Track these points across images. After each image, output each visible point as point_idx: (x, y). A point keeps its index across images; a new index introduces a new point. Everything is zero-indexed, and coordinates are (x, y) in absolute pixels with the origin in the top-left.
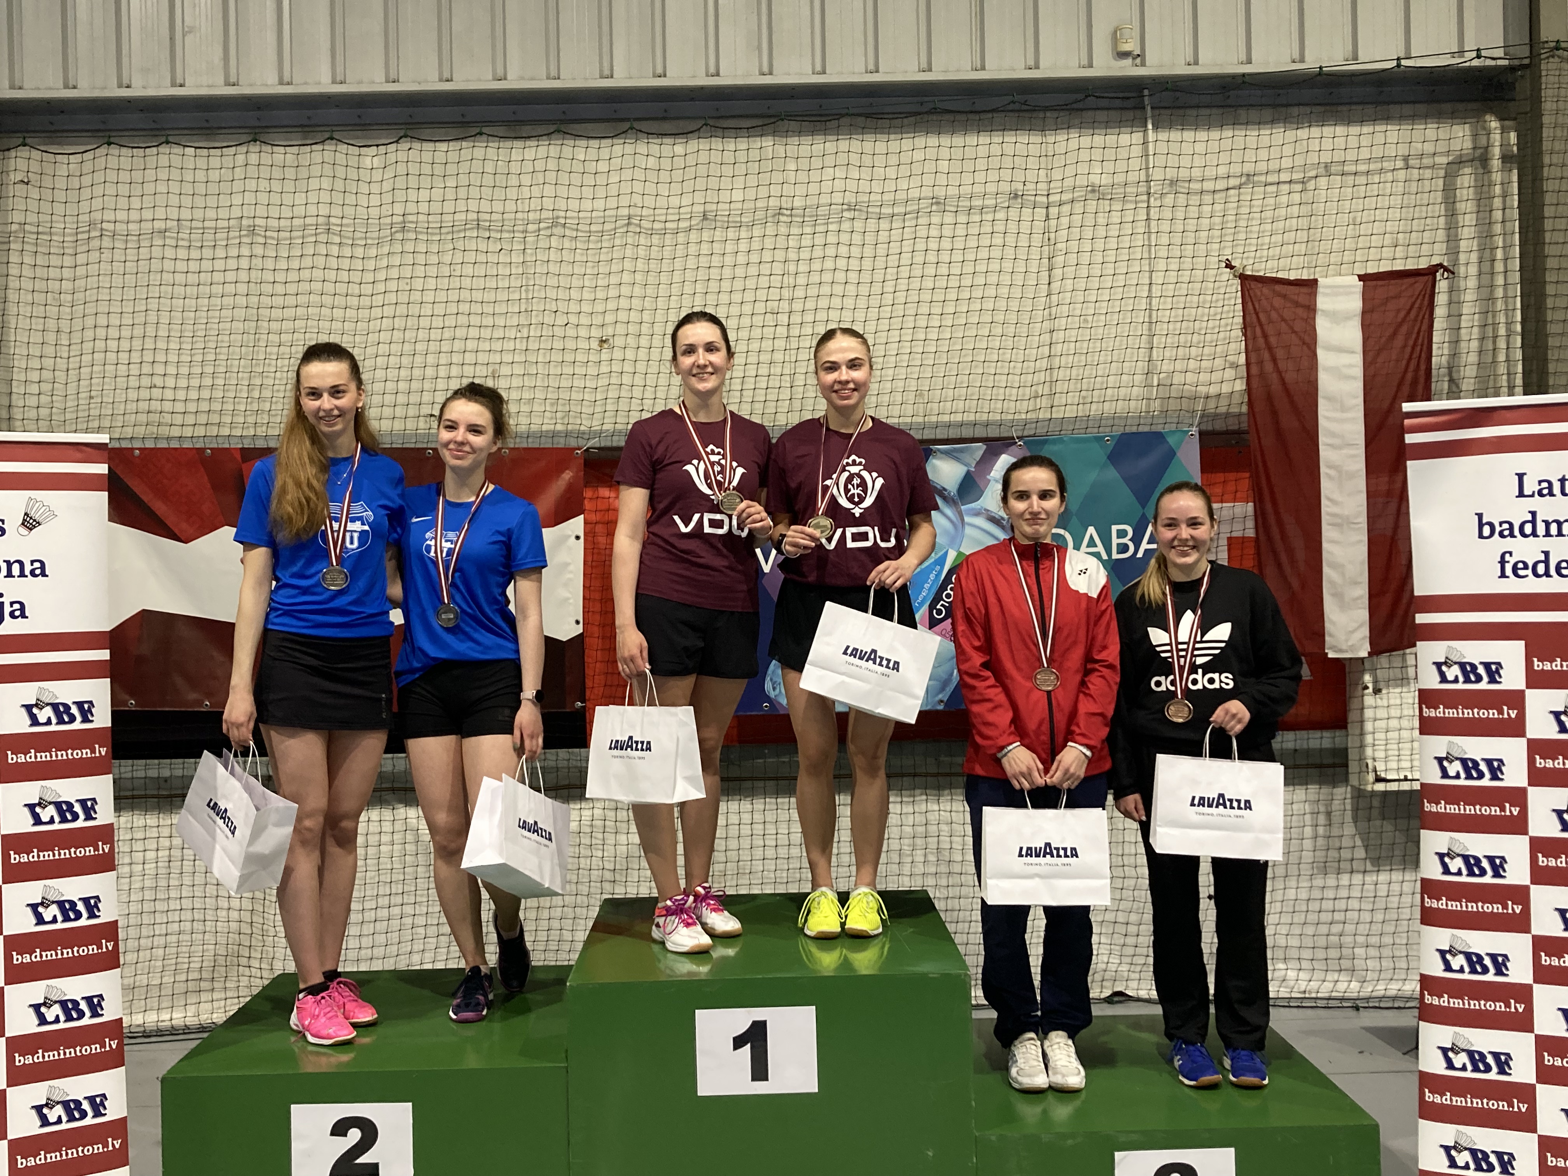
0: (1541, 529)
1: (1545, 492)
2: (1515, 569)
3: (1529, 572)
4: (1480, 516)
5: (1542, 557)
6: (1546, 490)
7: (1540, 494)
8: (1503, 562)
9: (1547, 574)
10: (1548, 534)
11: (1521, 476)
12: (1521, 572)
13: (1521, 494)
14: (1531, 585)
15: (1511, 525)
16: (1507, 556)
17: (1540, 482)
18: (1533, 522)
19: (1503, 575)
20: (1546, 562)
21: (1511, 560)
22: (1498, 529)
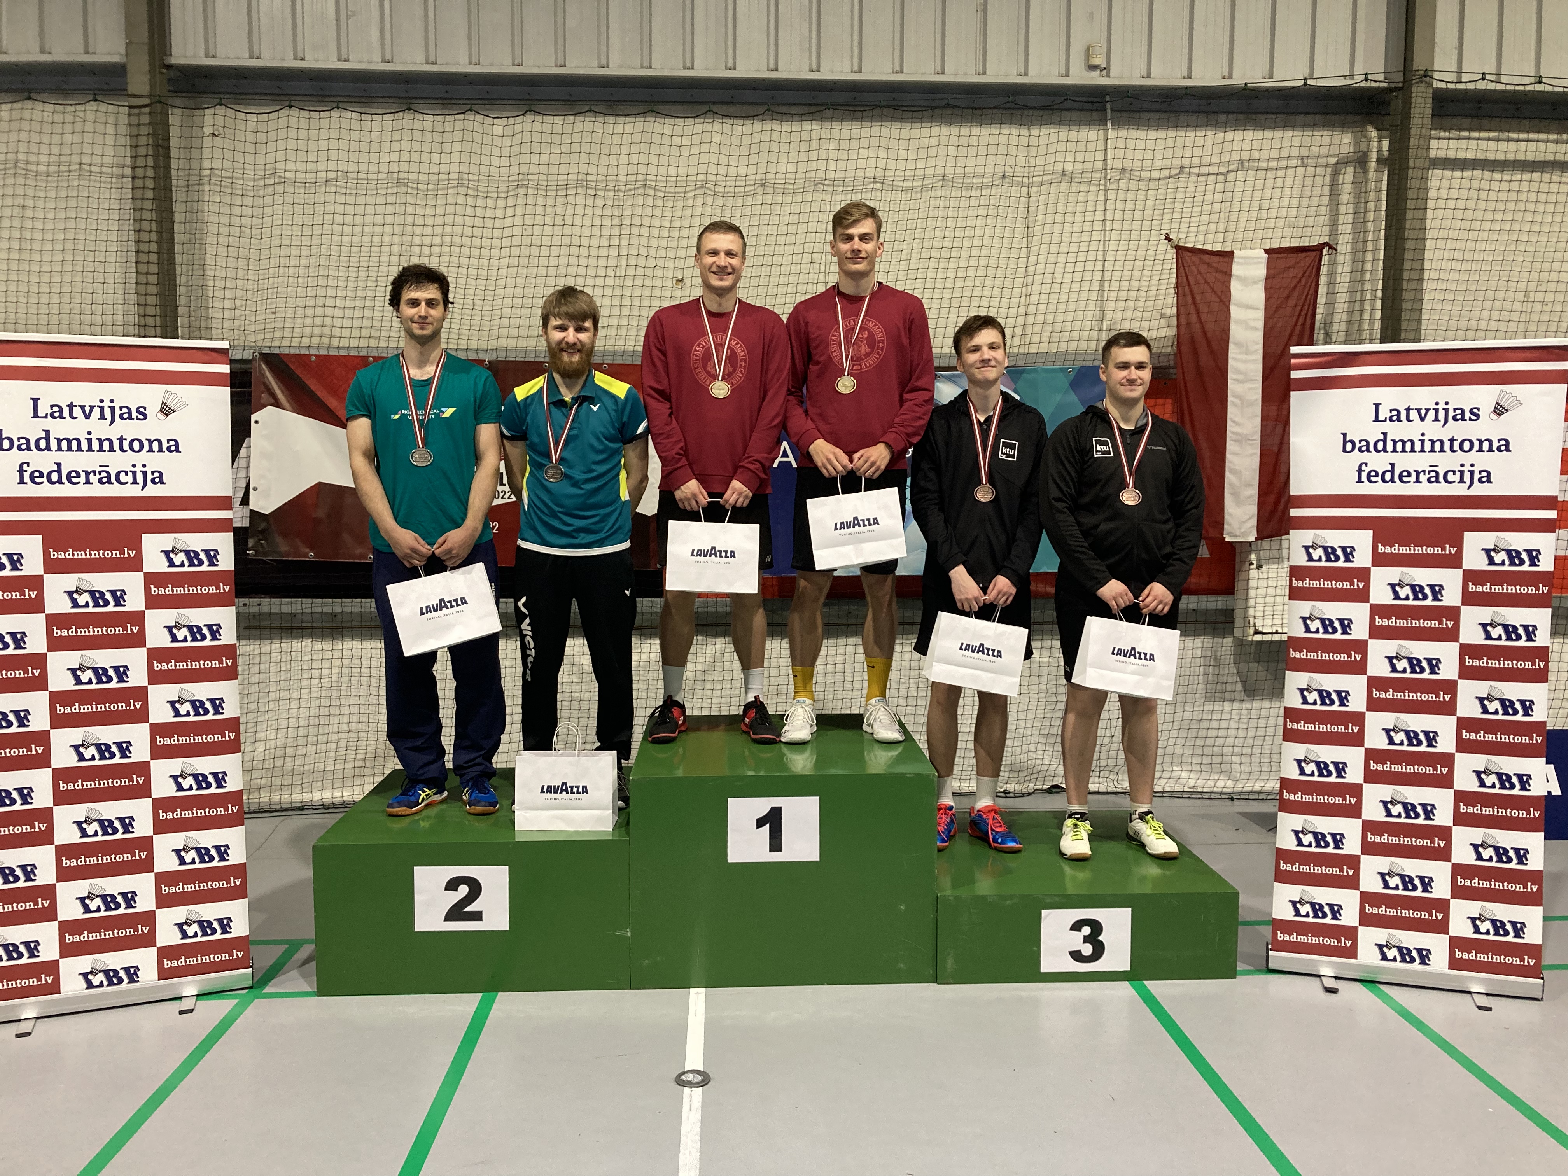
0: (1390, 446)
1: (1395, 418)
2: (1369, 477)
3: (1379, 479)
4: (1345, 435)
5: (1389, 468)
7: (1391, 420)
8: (1360, 471)
10: (1395, 450)
11: (1377, 405)
12: (1373, 479)
13: (1377, 419)
14: (1380, 489)
15: (1368, 442)
16: (1364, 467)
17: (1391, 411)
18: (1384, 441)
20: (1392, 472)
21: (1366, 469)
22: (1358, 445)
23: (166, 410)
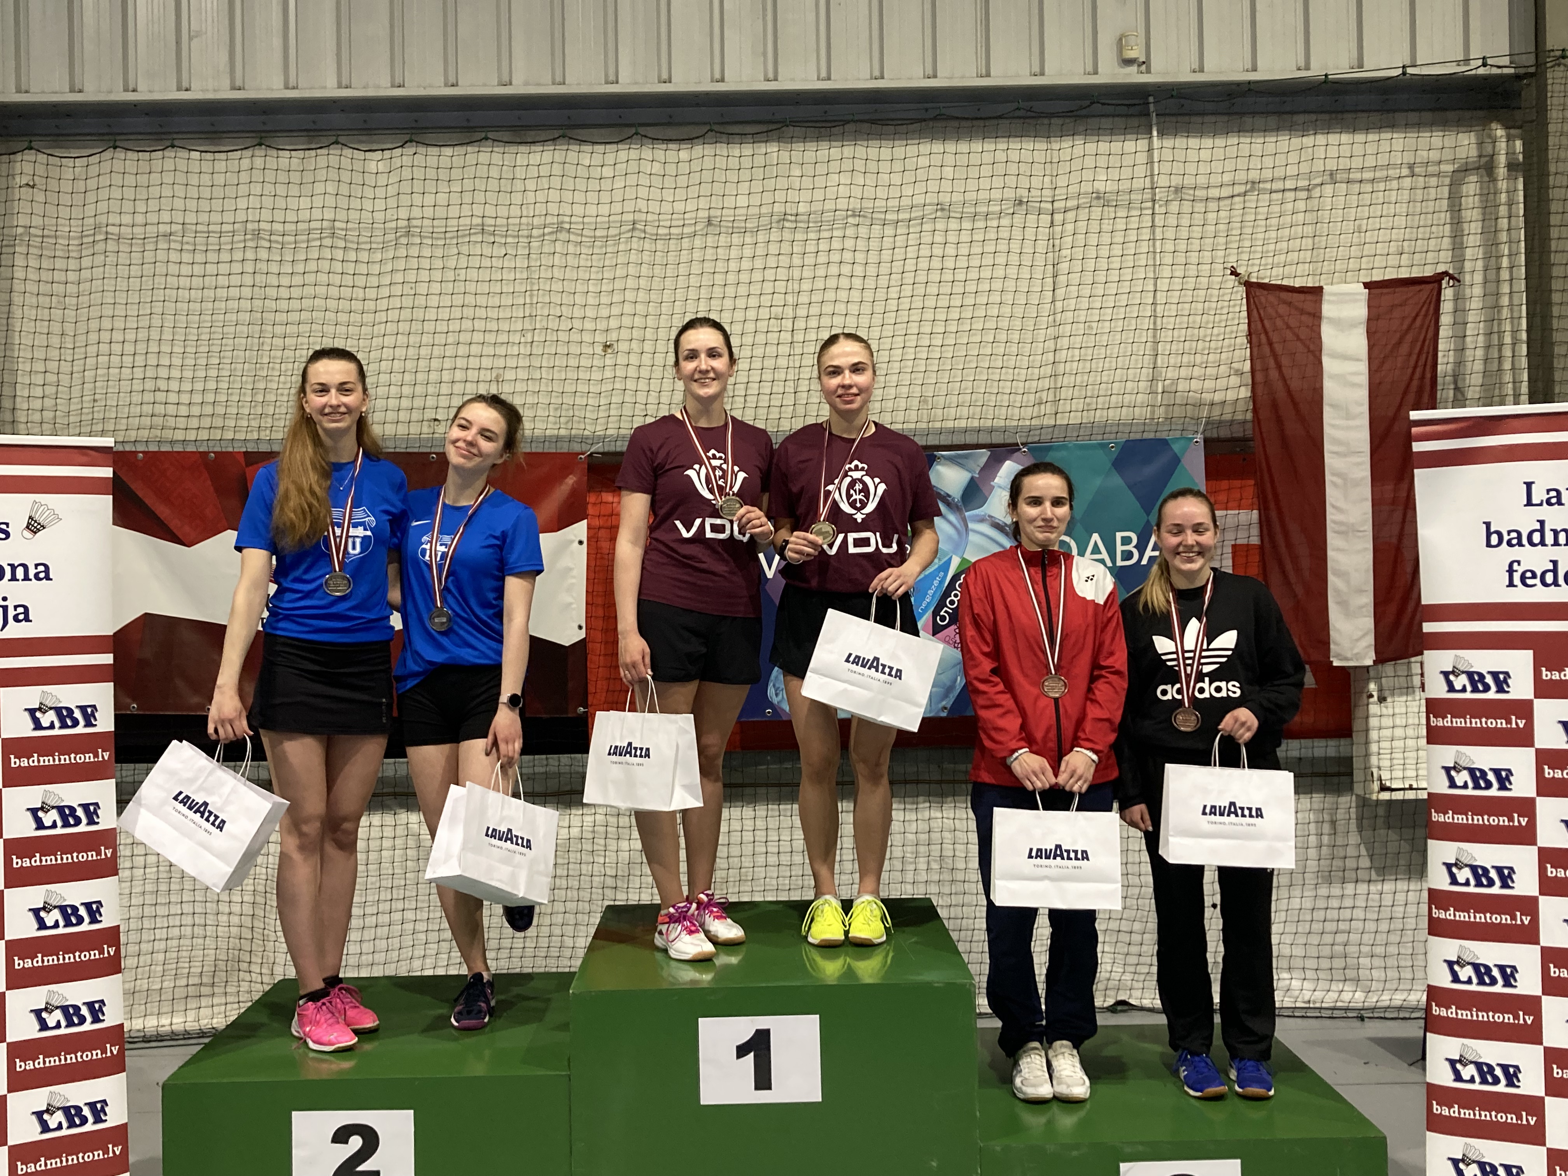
0: (1549, 538)
1: (1554, 500)
2: (1523, 578)
3: (1537, 581)
4: (1488, 525)
5: (1551, 567)
6: (1555, 498)
7: (1549, 503)
8: (1511, 571)
9: (1556, 583)
10: (1556, 543)
11: (1529, 485)
12: (1529, 582)
13: (1529, 503)
14: (1539, 594)
15: (1519, 534)
16: (1515, 565)
17: (1548, 491)
18: (1542, 531)
19: (1511, 584)
20: (1555, 571)
21: (1519, 569)
22: (1506, 538)
23: (34, 527)
